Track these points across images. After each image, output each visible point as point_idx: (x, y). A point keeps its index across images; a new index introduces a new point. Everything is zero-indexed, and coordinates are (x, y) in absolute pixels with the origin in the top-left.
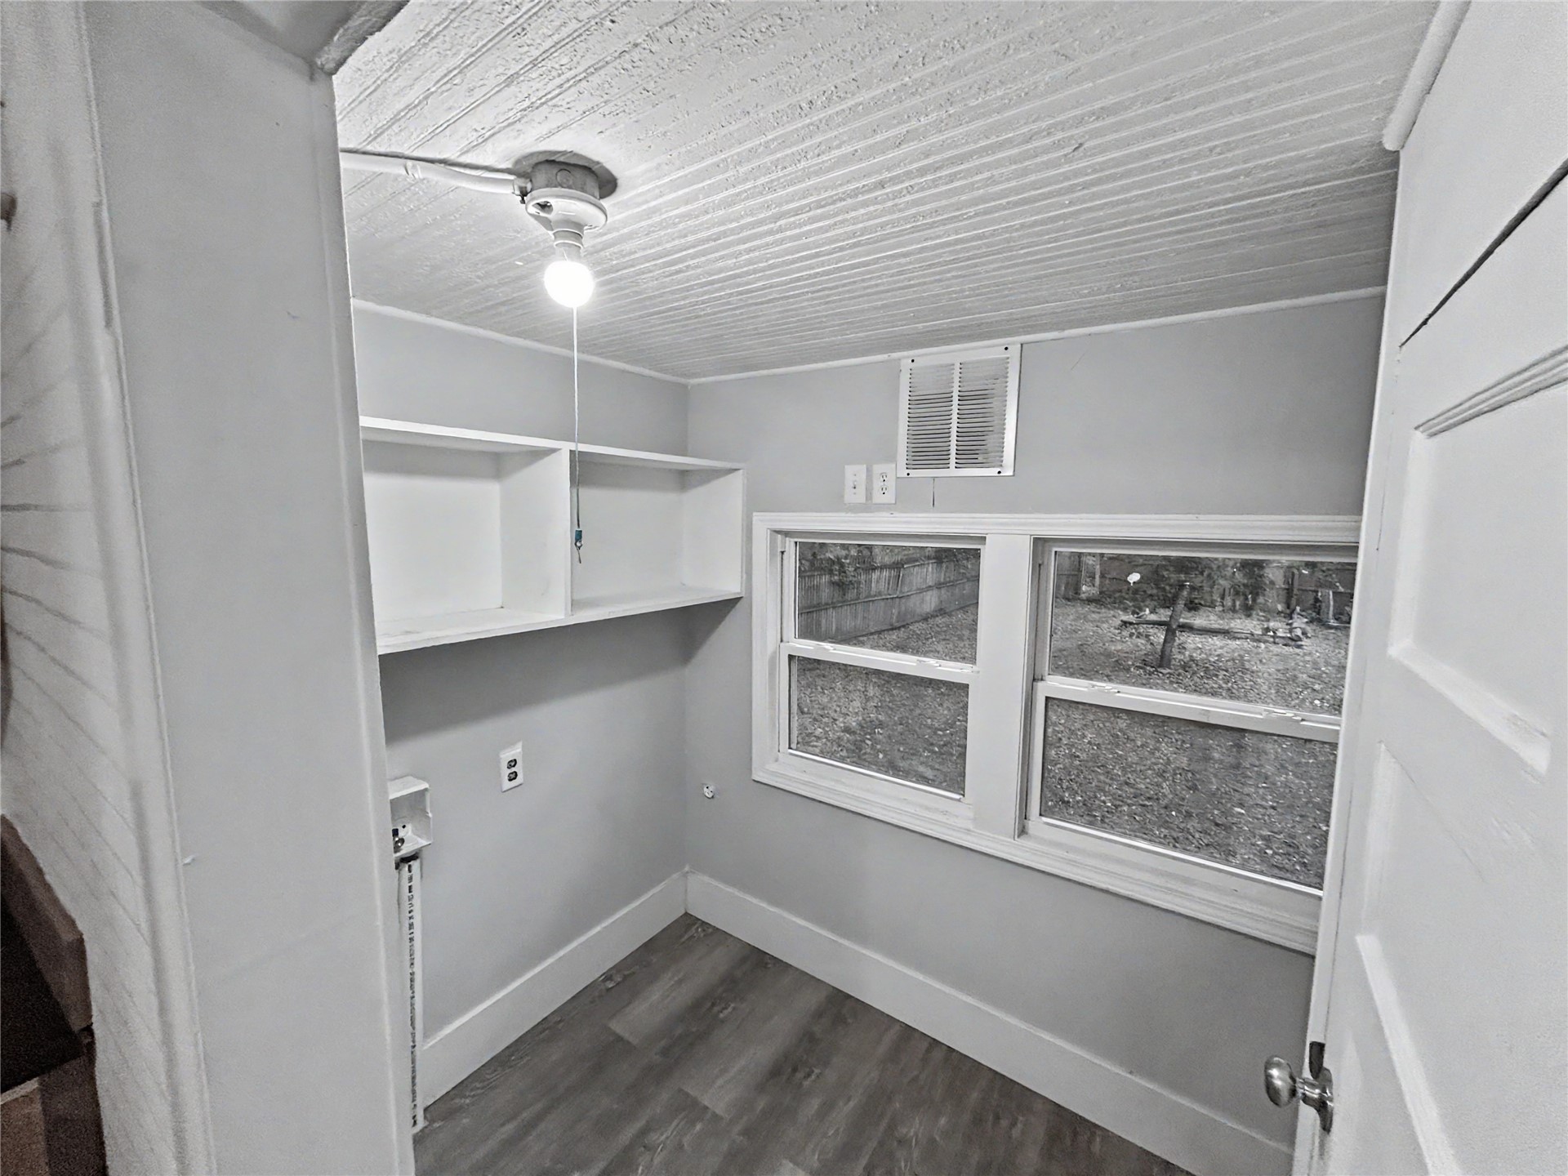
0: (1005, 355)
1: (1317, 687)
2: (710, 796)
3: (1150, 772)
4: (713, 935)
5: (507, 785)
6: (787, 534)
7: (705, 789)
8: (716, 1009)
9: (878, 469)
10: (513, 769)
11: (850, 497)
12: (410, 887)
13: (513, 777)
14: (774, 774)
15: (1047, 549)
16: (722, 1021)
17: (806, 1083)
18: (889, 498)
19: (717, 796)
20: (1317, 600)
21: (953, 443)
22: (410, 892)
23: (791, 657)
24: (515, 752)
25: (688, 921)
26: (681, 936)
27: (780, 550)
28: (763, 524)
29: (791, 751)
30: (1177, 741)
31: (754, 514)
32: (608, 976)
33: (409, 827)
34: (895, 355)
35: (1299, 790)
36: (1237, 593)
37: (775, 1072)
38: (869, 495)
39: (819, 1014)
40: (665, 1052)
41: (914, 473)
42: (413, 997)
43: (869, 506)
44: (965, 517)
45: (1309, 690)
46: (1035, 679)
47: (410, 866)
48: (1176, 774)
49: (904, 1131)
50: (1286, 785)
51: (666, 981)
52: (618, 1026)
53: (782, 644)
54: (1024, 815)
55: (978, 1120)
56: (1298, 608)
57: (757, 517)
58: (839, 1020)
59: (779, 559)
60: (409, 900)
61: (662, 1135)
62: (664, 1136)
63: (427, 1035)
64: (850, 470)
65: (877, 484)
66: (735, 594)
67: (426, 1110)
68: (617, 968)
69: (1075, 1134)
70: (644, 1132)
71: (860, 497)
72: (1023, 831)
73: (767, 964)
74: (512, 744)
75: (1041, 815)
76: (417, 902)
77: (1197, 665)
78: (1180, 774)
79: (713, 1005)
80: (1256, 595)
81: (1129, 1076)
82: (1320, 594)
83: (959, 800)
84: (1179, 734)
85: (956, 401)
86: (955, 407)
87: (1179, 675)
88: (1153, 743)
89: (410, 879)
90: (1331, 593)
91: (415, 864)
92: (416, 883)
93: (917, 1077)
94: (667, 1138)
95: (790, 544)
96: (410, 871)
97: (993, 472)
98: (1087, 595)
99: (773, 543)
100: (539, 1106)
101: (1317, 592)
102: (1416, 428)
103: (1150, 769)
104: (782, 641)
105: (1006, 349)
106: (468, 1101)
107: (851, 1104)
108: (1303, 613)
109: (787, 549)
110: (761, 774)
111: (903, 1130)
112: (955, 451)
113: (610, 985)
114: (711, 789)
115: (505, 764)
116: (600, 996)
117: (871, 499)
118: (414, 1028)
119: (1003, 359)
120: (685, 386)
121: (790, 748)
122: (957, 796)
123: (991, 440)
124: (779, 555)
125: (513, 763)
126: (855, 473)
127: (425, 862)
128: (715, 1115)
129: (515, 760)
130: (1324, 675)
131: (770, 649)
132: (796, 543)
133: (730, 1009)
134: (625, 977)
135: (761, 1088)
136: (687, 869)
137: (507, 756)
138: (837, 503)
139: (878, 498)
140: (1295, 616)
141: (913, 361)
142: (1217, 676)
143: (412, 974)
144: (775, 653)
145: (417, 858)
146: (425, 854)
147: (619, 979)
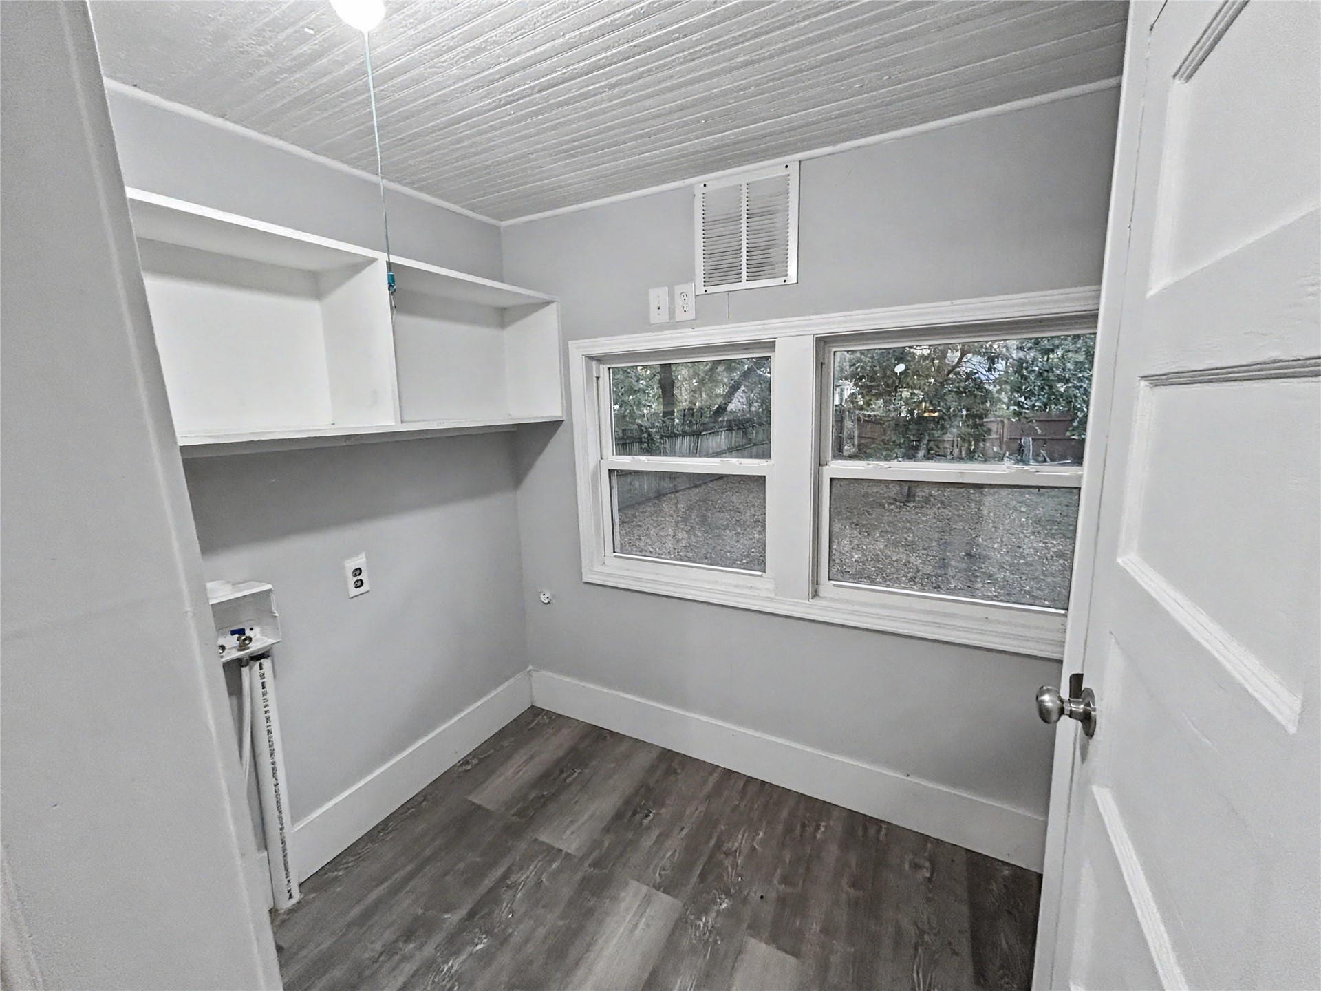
0: (786, 172)
1: (1023, 509)
2: (547, 602)
3: (904, 579)
4: (557, 720)
5: (354, 591)
6: (599, 359)
7: (542, 596)
8: (564, 775)
9: (679, 289)
10: (359, 578)
11: (656, 317)
12: (263, 683)
13: (359, 584)
14: (602, 574)
15: (826, 348)
16: (570, 784)
17: (646, 822)
18: (691, 315)
19: (553, 601)
20: (1021, 446)
21: (744, 258)
22: (264, 688)
23: (611, 471)
24: (360, 561)
25: (535, 711)
26: (529, 724)
27: (595, 375)
28: (578, 350)
29: (615, 554)
30: (923, 555)
31: (570, 342)
32: (465, 761)
33: (257, 629)
34: (688, 181)
35: (1013, 582)
36: (963, 440)
37: (618, 816)
38: (672, 313)
39: (652, 769)
40: (519, 814)
41: (710, 290)
42: (276, 785)
43: (673, 324)
44: (758, 324)
45: (1018, 512)
46: (820, 464)
47: (261, 664)
48: (923, 578)
49: (730, 845)
50: (1004, 579)
51: (519, 758)
52: (477, 799)
53: (602, 461)
54: (816, 582)
55: (789, 830)
56: (1007, 454)
57: (572, 345)
58: (670, 771)
59: (595, 384)
60: (263, 695)
61: (522, 874)
62: (525, 876)
63: (295, 819)
64: (653, 293)
65: (679, 302)
66: (557, 417)
67: (301, 885)
68: (473, 754)
69: (865, 829)
70: (505, 876)
71: (663, 317)
72: (815, 594)
73: (606, 737)
74: (357, 554)
75: (829, 579)
76: (271, 696)
77: (935, 499)
78: (927, 579)
79: (562, 772)
80: (977, 442)
81: (906, 778)
82: (1022, 441)
83: (761, 576)
84: (924, 549)
85: (744, 220)
86: (744, 225)
87: (922, 507)
88: (905, 557)
89: (262, 676)
90: (1031, 440)
91: (266, 663)
92: (269, 679)
93: (738, 805)
94: (528, 877)
95: (603, 370)
96: (261, 668)
97: (779, 281)
98: (848, 452)
99: (589, 370)
100: (409, 868)
101: (1021, 439)
102: (1174, 76)
103: (904, 576)
104: (602, 458)
105: (787, 167)
106: (341, 873)
107: (684, 833)
108: (1011, 457)
109: (601, 376)
110: (589, 576)
111: (728, 845)
112: (746, 266)
113: (469, 767)
114: (546, 596)
115: (350, 573)
116: (459, 777)
117: (674, 318)
118: (280, 812)
119: (784, 176)
120: (497, 228)
121: (614, 552)
122: (759, 573)
123: (776, 253)
124: (595, 379)
125: (358, 572)
126: (659, 296)
127: (276, 658)
128: (567, 854)
129: (360, 569)
130: (1028, 501)
131: (592, 466)
132: (609, 369)
133: (576, 774)
134: (481, 761)
135: (607, 830)
136: (530, 667)
137: (351, 565)
138: (644, 324)
139: (680, 316)
140: (1005, 459)
141: (705, 185)
142: (951, 506)
143: (273, 763)
144: (597, 465)
145: (268, 656)
146: (275, 651)
147: (475, 761)
